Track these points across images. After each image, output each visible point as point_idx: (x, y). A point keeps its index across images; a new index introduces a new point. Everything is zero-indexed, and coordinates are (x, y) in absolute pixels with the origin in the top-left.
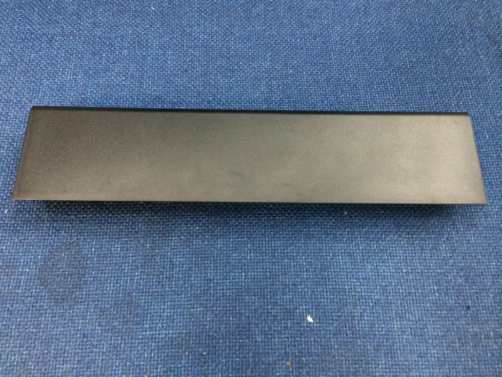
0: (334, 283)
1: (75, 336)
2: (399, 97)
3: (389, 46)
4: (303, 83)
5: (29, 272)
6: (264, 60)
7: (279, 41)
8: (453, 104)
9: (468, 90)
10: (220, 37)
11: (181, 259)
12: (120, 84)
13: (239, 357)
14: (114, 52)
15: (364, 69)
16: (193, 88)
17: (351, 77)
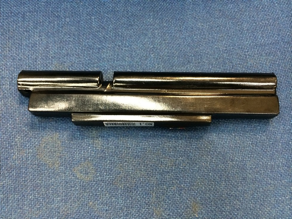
1: (62, 183)
2: (228, 34)
3: (221, 2)
5: (32, 152)
6: (149, 17)
7: (157, 5)
8: (259, 36)
9: (268, 26)
10: (122, 4)
11: (113, 138)
12: (67, 40)
13: (148, 187)
14: (61, 20)
15: (207, 19)
16: (109, 38)
17: (199, 25)
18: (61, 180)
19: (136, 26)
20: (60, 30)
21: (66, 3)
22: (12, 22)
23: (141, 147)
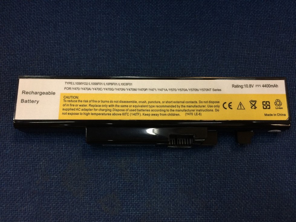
0: (230, 187)
1: (86, 214)
3: (272, 30)
4: (214, 57)
5: (57, 178)
6: (191, 39)
7: (200, 25)
11: (142, 170)
12: (101, 57)
14: (96, 34)
17: (245, 53)
18: (85, 211)
19: (176, 48)
20: (94, 46)
21: (102, 15)
22: (42, 32)
23: (171, 184)
